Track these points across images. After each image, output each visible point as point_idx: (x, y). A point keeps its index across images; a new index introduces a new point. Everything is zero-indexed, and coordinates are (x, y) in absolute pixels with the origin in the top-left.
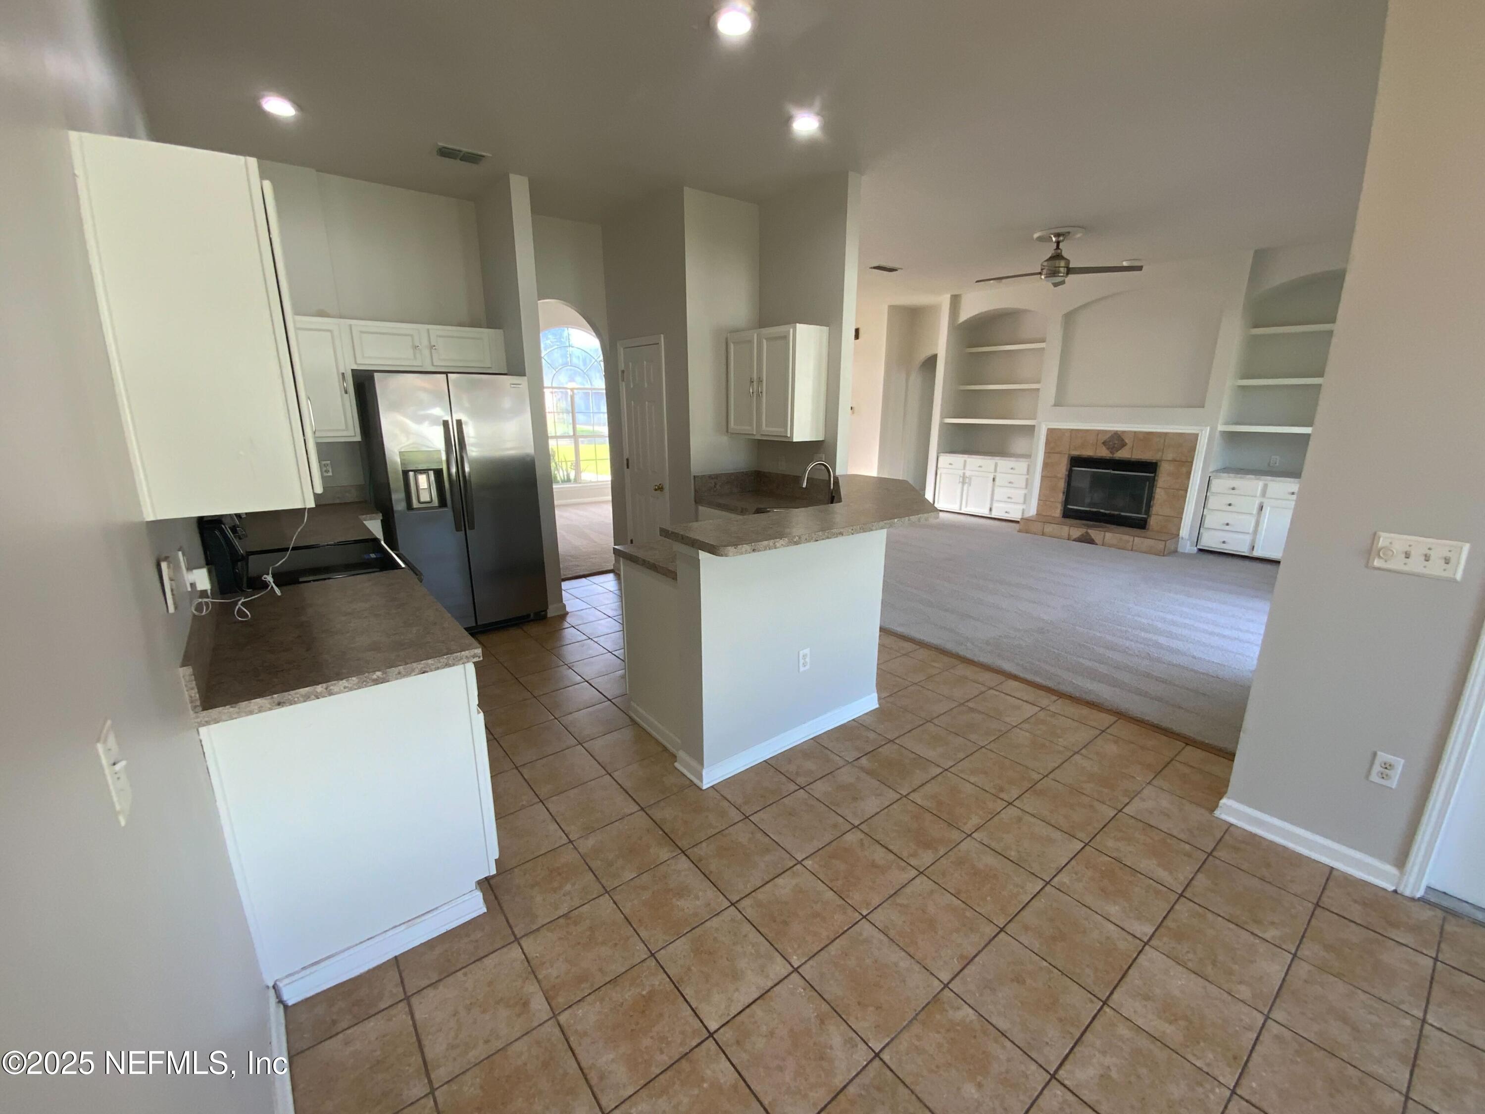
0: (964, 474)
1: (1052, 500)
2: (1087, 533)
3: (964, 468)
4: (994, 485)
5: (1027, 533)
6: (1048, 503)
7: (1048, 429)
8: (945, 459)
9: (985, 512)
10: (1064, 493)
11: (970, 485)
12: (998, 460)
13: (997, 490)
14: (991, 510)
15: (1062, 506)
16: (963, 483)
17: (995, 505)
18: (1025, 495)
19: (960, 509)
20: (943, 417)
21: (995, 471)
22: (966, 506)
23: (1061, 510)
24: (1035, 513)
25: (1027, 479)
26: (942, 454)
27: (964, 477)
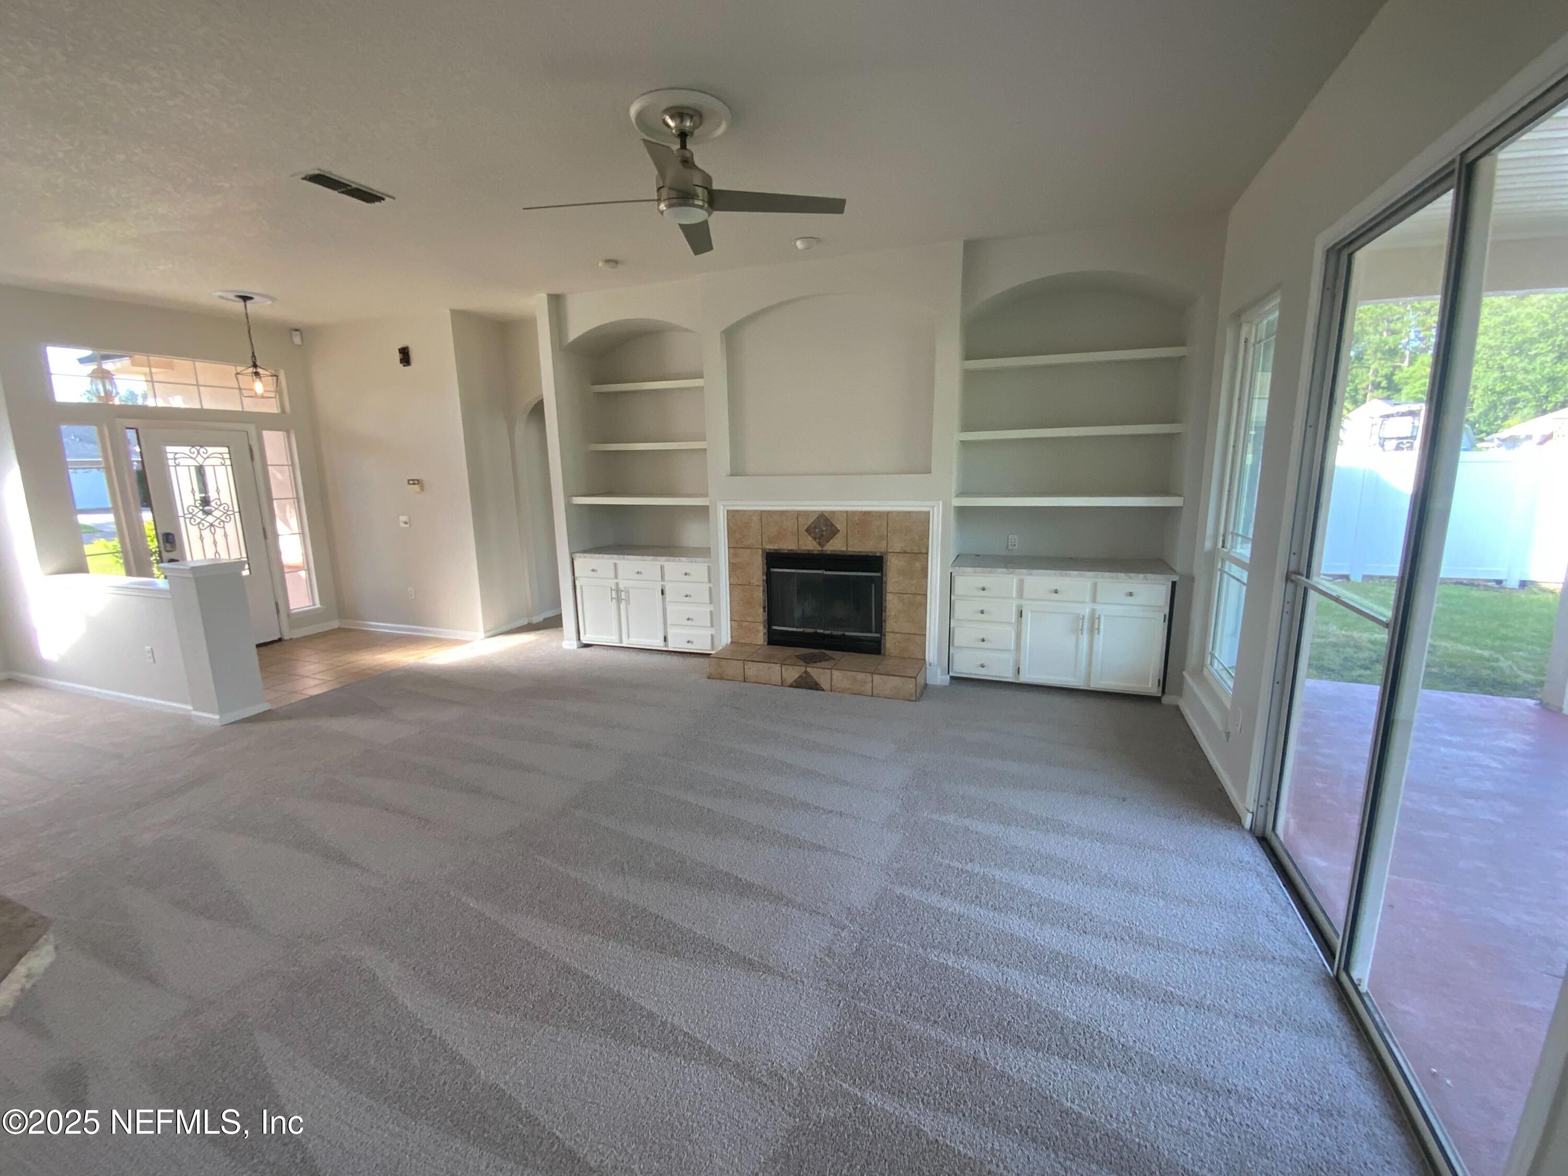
0: (617, 584)
1: (750, 619)
2: (806, 672)
3: (616, 577)
4: (664, 600)
5: (721, 679)
6: (744, 624)
7: (728, 511)
8: (584, 563)
9: (658, 644)
10: (764, 608)
11: (628, 602)
12: (662, 561)
13: (670, 608)
14: (665, 639)
15: (764, 627)
16: (619, 600)
17: (671, 632)
18: (711, 613)
19: (621, 642)
20: (568, 496)
21: (663, 578)
22: (628, 638)
23: (764, 634)
24: (729, 640)
25: (710, 588)
26: (578, 555)
27: (618, 591)
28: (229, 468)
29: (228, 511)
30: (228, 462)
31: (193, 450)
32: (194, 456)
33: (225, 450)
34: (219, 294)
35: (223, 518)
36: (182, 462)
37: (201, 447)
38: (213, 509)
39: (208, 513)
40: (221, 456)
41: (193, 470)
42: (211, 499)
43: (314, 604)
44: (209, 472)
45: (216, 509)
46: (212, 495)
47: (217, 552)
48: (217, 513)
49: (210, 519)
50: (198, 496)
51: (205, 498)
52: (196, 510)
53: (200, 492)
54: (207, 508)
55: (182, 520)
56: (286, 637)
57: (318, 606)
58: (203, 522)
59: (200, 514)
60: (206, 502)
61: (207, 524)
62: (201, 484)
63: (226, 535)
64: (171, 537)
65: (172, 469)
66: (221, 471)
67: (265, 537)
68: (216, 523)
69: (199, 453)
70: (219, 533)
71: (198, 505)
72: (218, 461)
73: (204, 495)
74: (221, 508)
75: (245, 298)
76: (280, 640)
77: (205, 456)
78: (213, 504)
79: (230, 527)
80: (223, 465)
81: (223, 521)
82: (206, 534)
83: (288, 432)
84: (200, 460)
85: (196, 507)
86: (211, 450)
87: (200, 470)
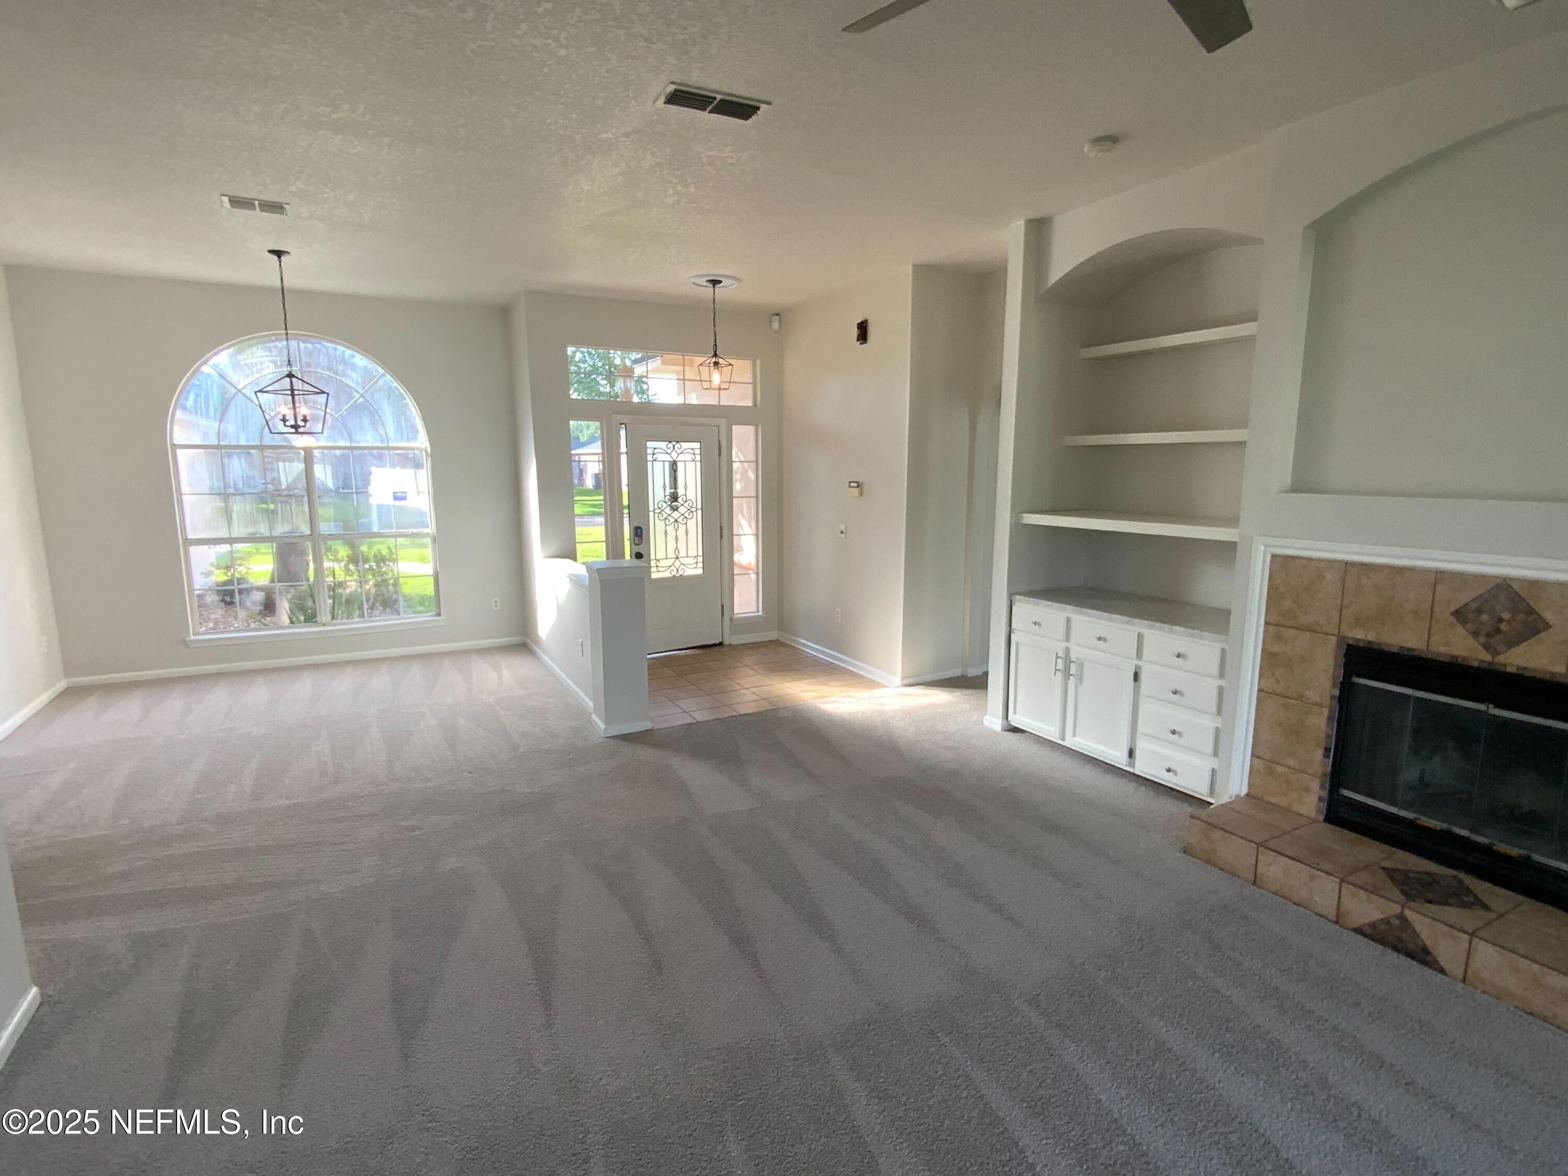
0: (1067, 651)
1: (1292, 763)
2: (1402, 917)
3: (1068, 639)
4: (1136, 691)
5: (1209, 862)
6: (1279, 769)
7: (1274, 556)
8: (1026, 610)
9: (1118, 758)
10: (1327, 750)
11: (1080, 680)
12: (1140, 626)
13: (1144, 706)
14: (1131, 754)
15: (1322, 786)
16: (1067, 674)
17: (1142, 746)
18: (1217, 732)
19: (1063, 739)
20: (1019, 508)
21: (1139, 654)
22: (1074, 735)
23: (1320, 799)
24: (1244, 791)
25: (1221, 688)
26: (1018, 597)
27: (1068, 660)
28: (698, 464)
29: (691, 507)
30: (698, 458)
31: (670, 445)
32: (669, 451)
33: (697, 445)
34: (692, 280)
35: (686, 515)
36: (660, 457)
37: (677, 442)
38: (679, 505)
39: (675, 509)
40: (692, 452)
41: (667, 464)
42: (679, 495)
43: (758, 611)
44: (680, 466)
45: (682, 505)
46: (681, 491)
47: (677, 548)
48: (682, 510)
49: (676, 515)
50: (668, 491)
51: (674, 493)
52: (665, 505)
53: (671, 488)
54: (674, 504)
55: (651, 514)
56: (726, 643)
57: (760, 613)
58: (669, 517)
59: (668, 510)
60: (674, 497)
61: (672, 520)
62: (673, 479)
63: (687, 532)
64: (639, 531)
65: (649, 464)
66: (691, 466)
67: (721, 537)
68: (680, 520)
69: (674, 446)
70: (682, 529)
71: (667, 500)
72: (690, 457)
73: (673, 491)
74: (686, 505)
75: (715, 283)
76: (721, 644)
77: (679, 451)
78: (680, 500)
79: (692, 524)
80: (693, 460)
81: (686, 517)
82: (670, 529)
83: (757, 426)
84: (674, 455)
85: (666, 502)
86: (685, 445)
87: (674, 466)
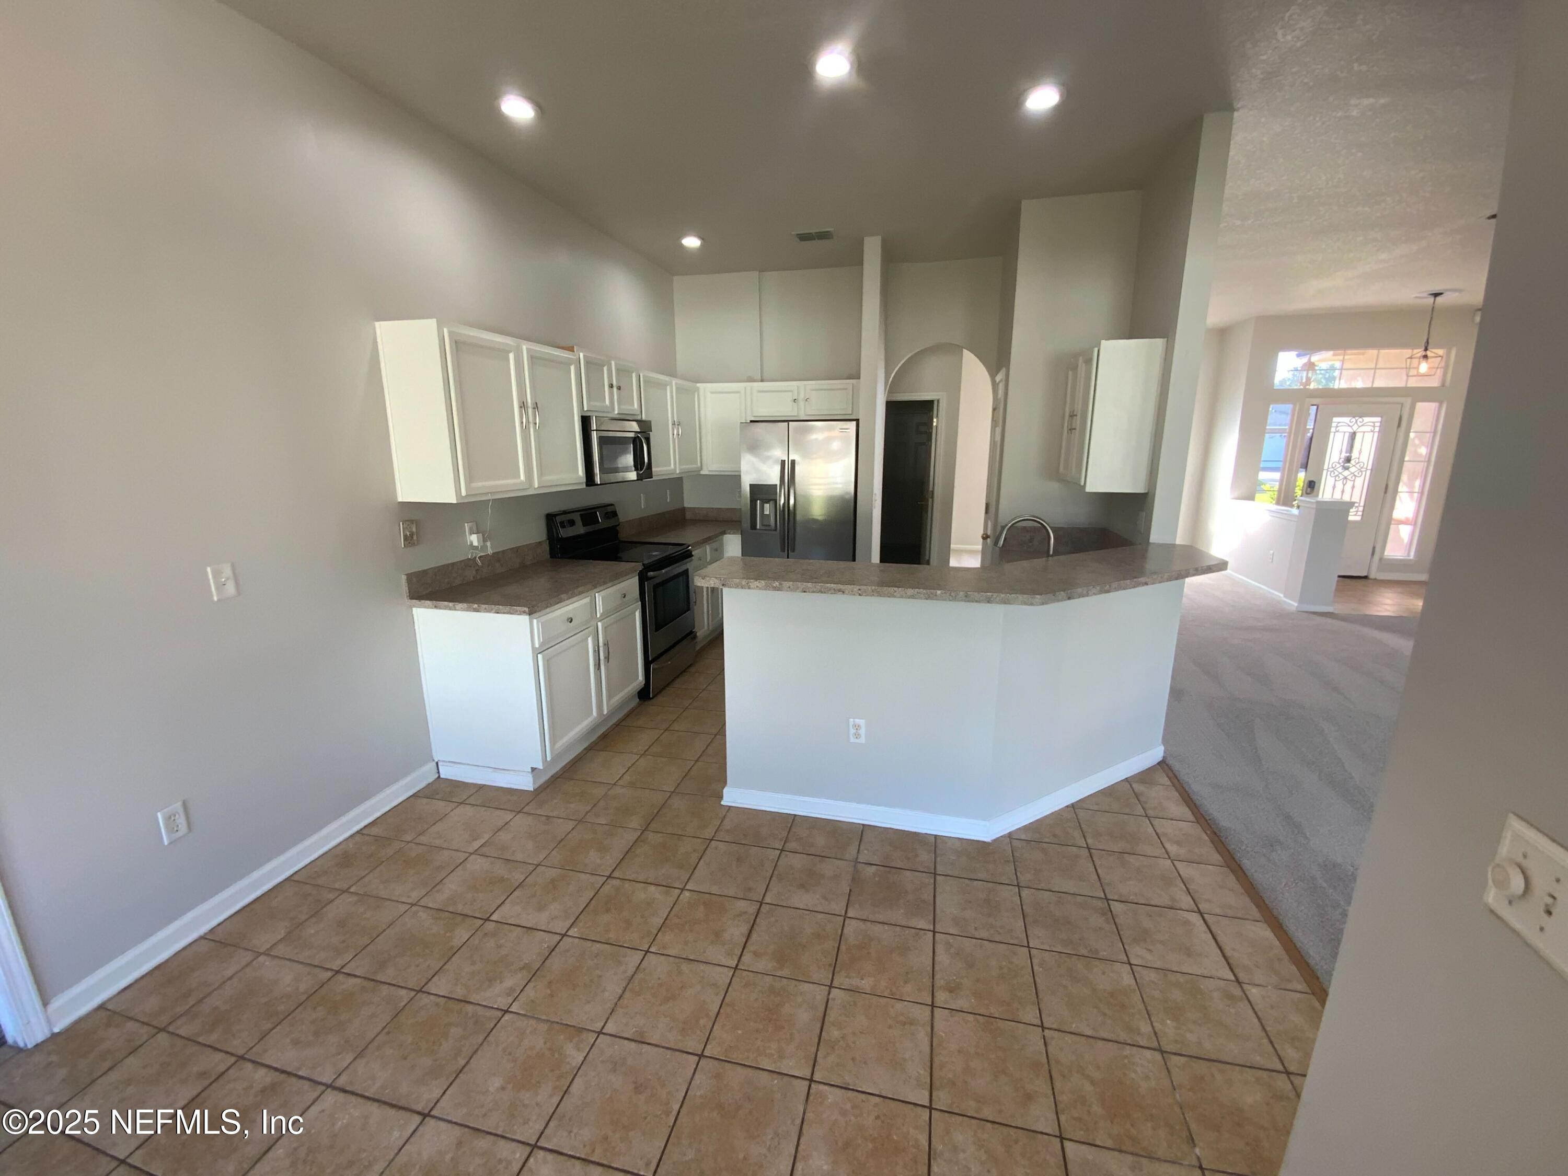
28: (1376, 435)
29: (1362, 468)
30: (1377, 429)
31: (1354, 420)
32: (1351, 424)
33: (1379, 419)
34: (1414, 296)
35: (1356, 474)
36: (1341, 429)
37: (1360, 417)
38: (1351, 466)
39: (1347, 468)
40: (1373, 424)
41: (1347, 435)
42: (1352, 458)
43: (1409, 555)
44: (1358, 437)
45: (1354, 466)
46: (1355, 455)
47: (1342, 494)
48: (1353, 469)
49: (1346, 473)
50: (1344, 455)
51: (1348, 457)
52: (1338, 465)
53: (1346, 453)
54: (1346, 465)
55: (1325, 472)
56: (1372, 576)
57: (1412, 557)
58: (1340, 475)
59: (1340, 470)
60: (1348, 460)
61: (1341, 477)
62: (1349, 445)
63: (1353, 487)
64: (1313, 483)
65: (1332, 435)
66: (1368, 436)
67: (1386, 492)
68: (1349, 477)
69: (1356, 421)
70: (1350, 484)
71: (1341, 461)
72: (1368, 429)
73: (1348, 454)
74: (1357, 466)
75: (1436, 295)
76: (1366, 577)
77: (1360, 424)
78: (1352, 462)
79: (1359, 482)
80: (1372, 431)
81: (1355, 475)
82: (1339, 485)
83: (1441, 403)
84: (1355, 427)
85: (1339, 463)
86: (1366, 419)
87: (1353, 436)
